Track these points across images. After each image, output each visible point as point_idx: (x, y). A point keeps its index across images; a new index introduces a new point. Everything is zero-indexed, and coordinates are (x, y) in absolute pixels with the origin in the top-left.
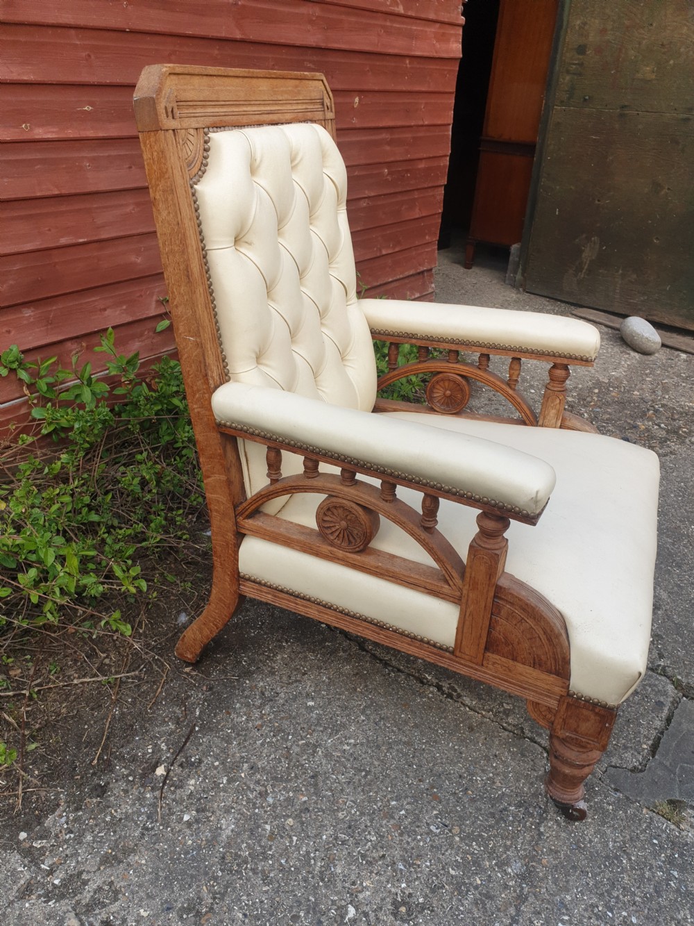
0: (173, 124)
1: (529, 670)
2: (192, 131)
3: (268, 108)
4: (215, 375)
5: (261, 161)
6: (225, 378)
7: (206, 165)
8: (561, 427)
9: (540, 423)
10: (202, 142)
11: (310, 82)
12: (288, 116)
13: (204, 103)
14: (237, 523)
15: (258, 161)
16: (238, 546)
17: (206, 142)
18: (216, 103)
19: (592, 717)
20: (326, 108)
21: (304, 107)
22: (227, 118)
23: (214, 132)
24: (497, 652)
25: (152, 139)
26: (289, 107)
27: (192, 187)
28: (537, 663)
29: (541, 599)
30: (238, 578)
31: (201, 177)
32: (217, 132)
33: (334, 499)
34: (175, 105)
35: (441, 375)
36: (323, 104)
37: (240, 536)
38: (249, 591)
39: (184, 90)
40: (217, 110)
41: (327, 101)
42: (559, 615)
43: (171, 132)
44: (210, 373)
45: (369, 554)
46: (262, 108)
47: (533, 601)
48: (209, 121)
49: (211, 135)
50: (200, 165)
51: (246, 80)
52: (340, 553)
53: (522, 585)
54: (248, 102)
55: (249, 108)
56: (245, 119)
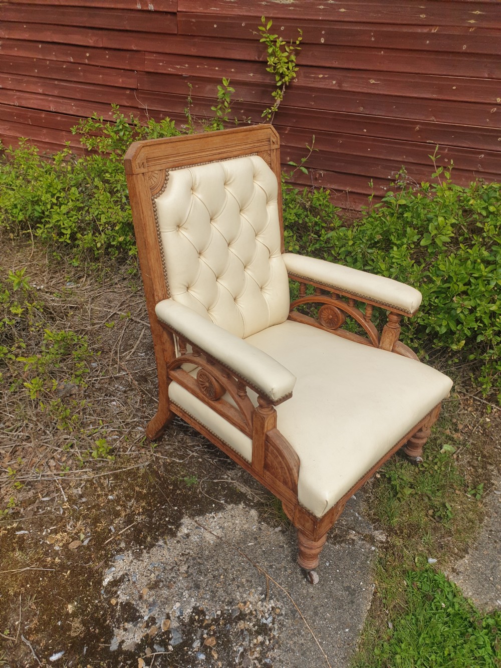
0: (143, 170)
2: (157, 172)
4: (160, 294)
6: (167, 295)
7: (165, 188)
8: (393, 351)
9: (380, 345)
10: (163, 176)
11: (259, 131)
13: (167, 157)
14: (168, 372)
16: (168, 384)
17: (167, 176)
18: (178, 155)
19: (310, 520)
20: (272, 143)
21: (252, 145)
22: (184, 161)
23: (172, 170)
26: (237, 148)
27: (153, 200)
28: (285, 483)
30: (169, 401)
31: (161, 194)
32: (175, 170)
33: (203, 370)
34: (145, 161)
35: (326, 306)
36: (269, 141)
37: (169, 380)
38: (173, 409)
39: (153, 153)
40: (177, 158)
41: (272, 139)
42: (296, 458)
43: (141, 175)
44: (155, 294)
45: (220, 403)
46: (215, 152)
48: (170, 165)
49: (170, 172)
50: (161, 188)
51: (201, 140)
52: (206, 399)
54: (202, 151)
55: (203, 154)
56: (199, 160)
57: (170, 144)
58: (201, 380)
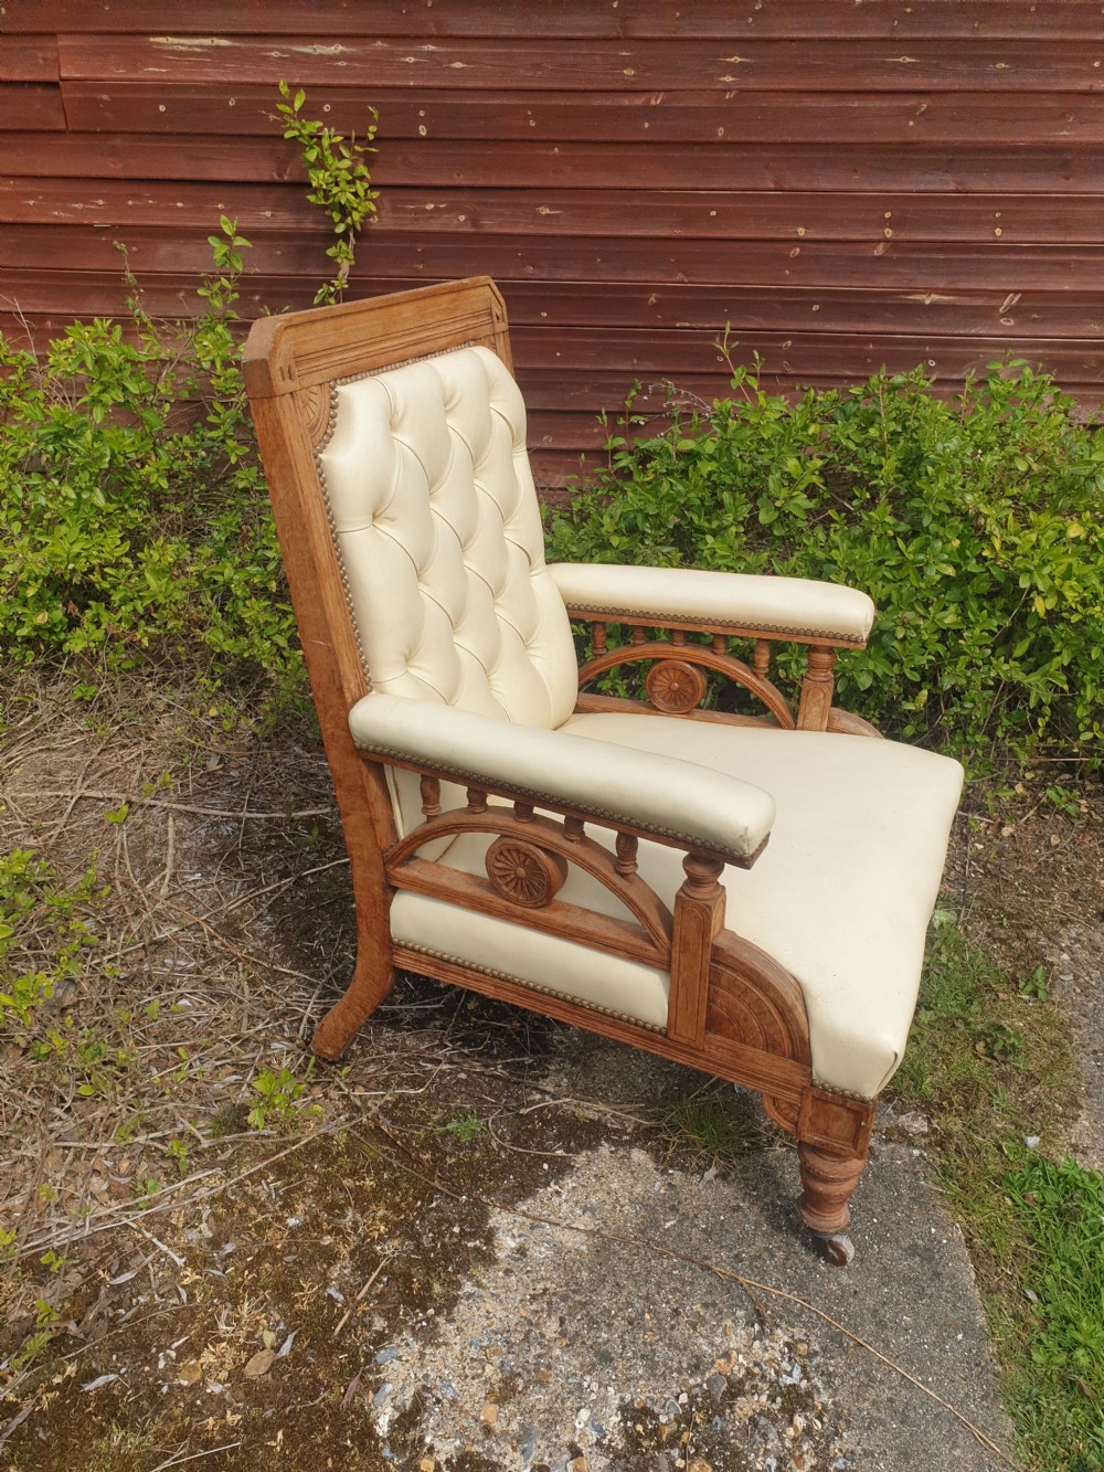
0: (290, 385)
1: (760, 1054)
2: (315, 389)
3: (415, 337)
4: (352, 686)
5: (404, 414)
6: (365, 688)
7: (334, 426)
8: (829, 730)
9: (799, 725)
10: (327, 398)
11: (472, 291)
12: (442, 342)
13: (328, 352)
14: (387, 875)
15: (400, 414)
16: (387, 904)
17: (333, 398)
18: (346, 347)
19: (845, 1113)
20: (495, 319)
21: (464, 324)
22: (359, 363)
23: (342, 384)
24: (718, 1031)
25: (266, 407)
26: (443, 329)
27: (316, 457)
28: (770, 1045)
29: (770, 962)
30: (390, 945)
31: (328, 442)
32: (347, 383)
33: (507, 840)
34: (292, 362)
35: (663, 663)
36: (491, 314)
37: (392, 890)
38: (405, 963)
39: (305, 342)
40: (346, 355)
41: (497, 310)
42: (793, 981)
43: (288, 396)
44: (345, 685)
45: (555, 910)
46: (407, 339)
47: (758, 966)
48: (335, 371)
49: (339, 389)
50: (325, 429)
51: (383, 311)
52: (518, 909)
53: (744, 943)
54: (387, 337)
55: (388, 344)
56: (383, 359)
57: (330, 321)
58: (499, 865)
